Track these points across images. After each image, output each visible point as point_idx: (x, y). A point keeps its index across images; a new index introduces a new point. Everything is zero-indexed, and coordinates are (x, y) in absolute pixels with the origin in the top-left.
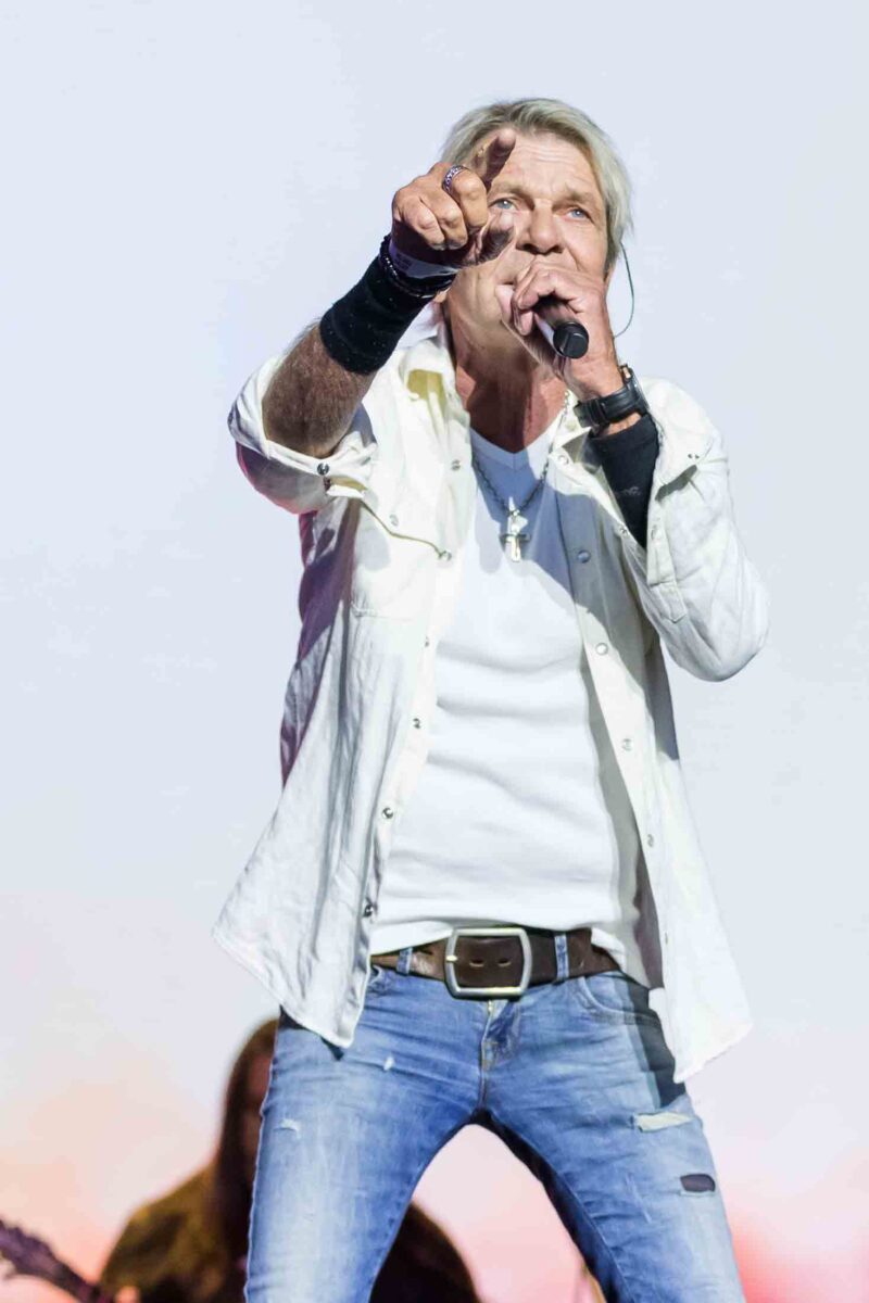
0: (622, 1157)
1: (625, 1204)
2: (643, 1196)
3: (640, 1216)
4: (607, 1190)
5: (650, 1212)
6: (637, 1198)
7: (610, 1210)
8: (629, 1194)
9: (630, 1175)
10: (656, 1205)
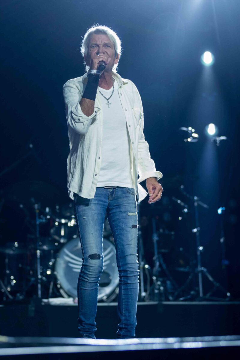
2: (125, 226)
3: (123, 230)
4: (119, 224)
5: (125, 229)
6: (123, 226)
7: (119, 228)
8: (122, 226)
9: (124, 222)
10: (126, 229)
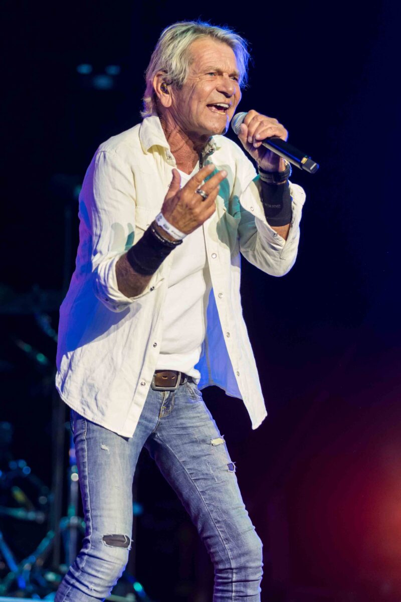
0: (205, 455)
1: (207, 474)
4: (199, 468)
7: (200, 476)
9: (209, 463)
